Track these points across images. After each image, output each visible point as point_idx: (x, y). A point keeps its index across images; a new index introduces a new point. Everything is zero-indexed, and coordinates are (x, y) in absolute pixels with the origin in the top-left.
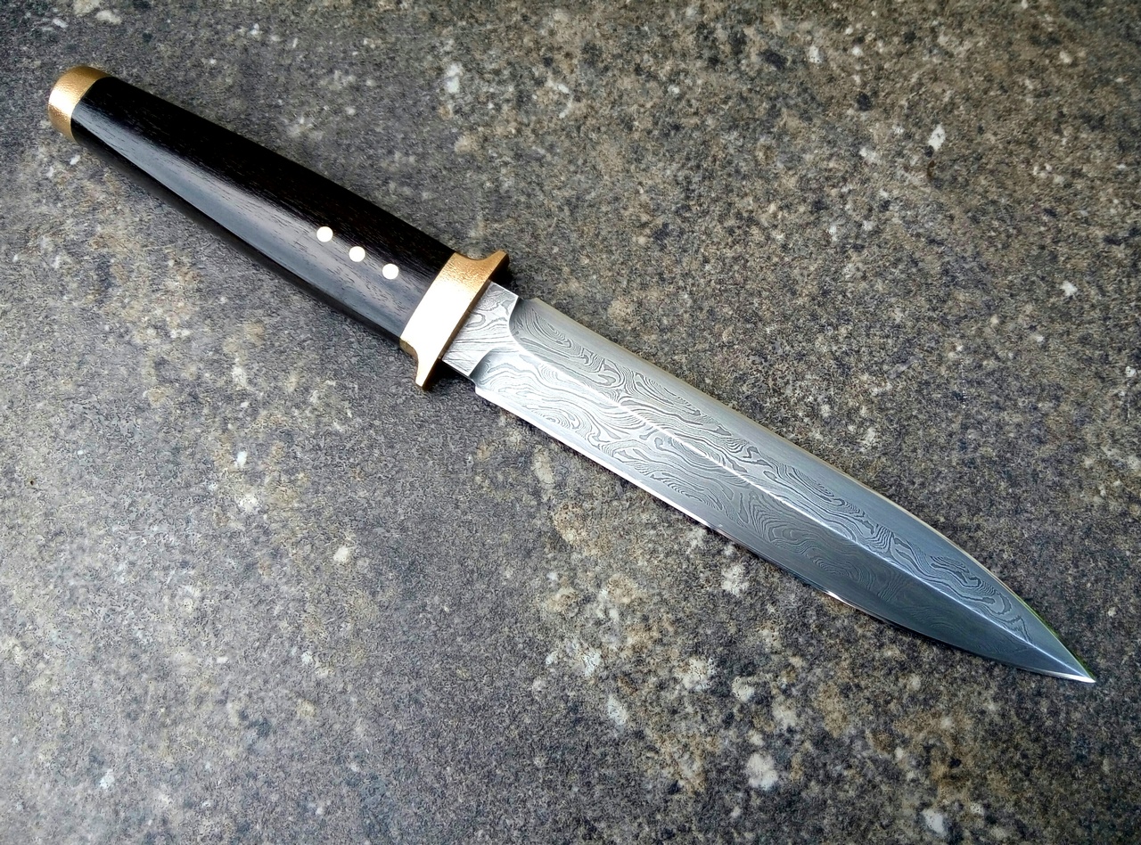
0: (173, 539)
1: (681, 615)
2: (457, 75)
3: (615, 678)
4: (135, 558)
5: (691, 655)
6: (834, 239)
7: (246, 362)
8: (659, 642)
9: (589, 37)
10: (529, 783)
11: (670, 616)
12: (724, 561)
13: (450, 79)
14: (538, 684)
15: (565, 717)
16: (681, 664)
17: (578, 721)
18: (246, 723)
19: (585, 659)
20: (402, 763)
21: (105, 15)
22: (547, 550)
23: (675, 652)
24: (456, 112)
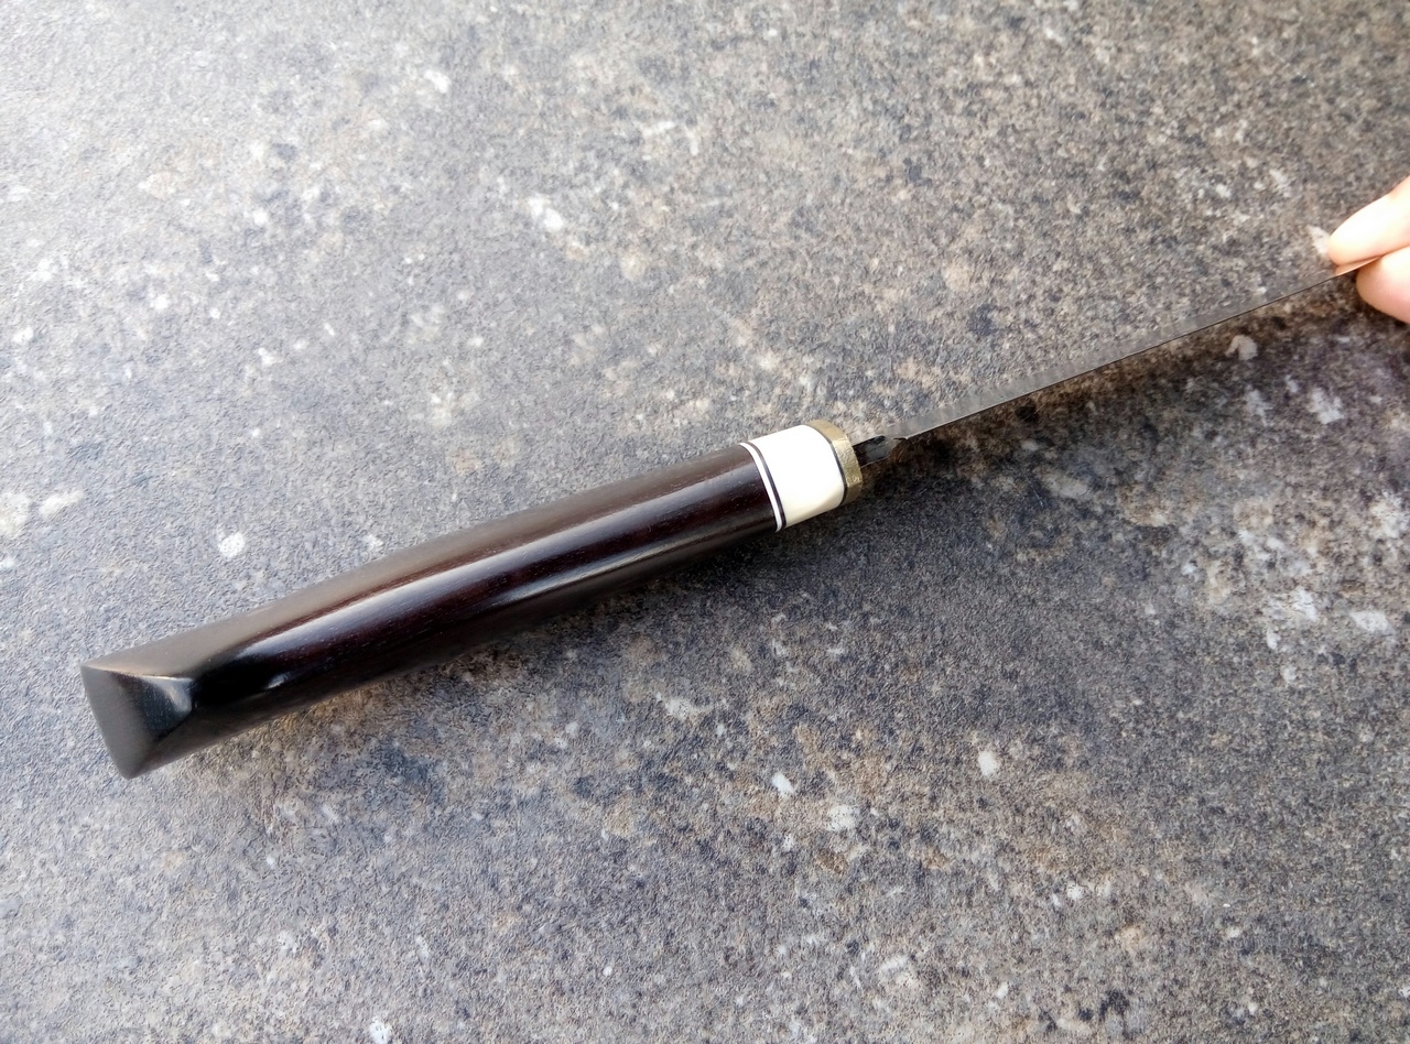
0: (811, 939)
1: (1322, 483)
2: (545, 207)
3: (1338, 596)
4: (797, 1003)
5: (1367, 506)
6: (1060, 40)
7: (670, 690)
8: (1333, 525)
9: (633, 55)
10: (1379, 764)
11: (1315, 493)
12: (1299, 400)
13: (543, 216)
14: (1288, 674)
15: (1340, 673)
16: (1370, 522)
17: (1353, 666)
18: (1095, 1018)
19: (1298, 608)
20: (1266, 877)
21: (52, 504)
22: (1155, 553)
23: (1354, 519)
24: (588, 244)
